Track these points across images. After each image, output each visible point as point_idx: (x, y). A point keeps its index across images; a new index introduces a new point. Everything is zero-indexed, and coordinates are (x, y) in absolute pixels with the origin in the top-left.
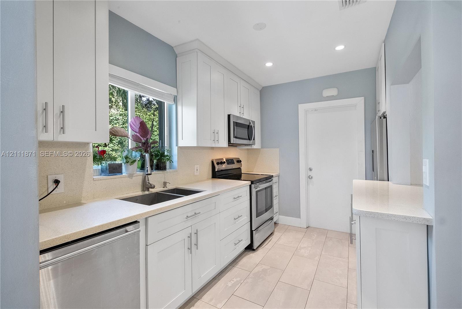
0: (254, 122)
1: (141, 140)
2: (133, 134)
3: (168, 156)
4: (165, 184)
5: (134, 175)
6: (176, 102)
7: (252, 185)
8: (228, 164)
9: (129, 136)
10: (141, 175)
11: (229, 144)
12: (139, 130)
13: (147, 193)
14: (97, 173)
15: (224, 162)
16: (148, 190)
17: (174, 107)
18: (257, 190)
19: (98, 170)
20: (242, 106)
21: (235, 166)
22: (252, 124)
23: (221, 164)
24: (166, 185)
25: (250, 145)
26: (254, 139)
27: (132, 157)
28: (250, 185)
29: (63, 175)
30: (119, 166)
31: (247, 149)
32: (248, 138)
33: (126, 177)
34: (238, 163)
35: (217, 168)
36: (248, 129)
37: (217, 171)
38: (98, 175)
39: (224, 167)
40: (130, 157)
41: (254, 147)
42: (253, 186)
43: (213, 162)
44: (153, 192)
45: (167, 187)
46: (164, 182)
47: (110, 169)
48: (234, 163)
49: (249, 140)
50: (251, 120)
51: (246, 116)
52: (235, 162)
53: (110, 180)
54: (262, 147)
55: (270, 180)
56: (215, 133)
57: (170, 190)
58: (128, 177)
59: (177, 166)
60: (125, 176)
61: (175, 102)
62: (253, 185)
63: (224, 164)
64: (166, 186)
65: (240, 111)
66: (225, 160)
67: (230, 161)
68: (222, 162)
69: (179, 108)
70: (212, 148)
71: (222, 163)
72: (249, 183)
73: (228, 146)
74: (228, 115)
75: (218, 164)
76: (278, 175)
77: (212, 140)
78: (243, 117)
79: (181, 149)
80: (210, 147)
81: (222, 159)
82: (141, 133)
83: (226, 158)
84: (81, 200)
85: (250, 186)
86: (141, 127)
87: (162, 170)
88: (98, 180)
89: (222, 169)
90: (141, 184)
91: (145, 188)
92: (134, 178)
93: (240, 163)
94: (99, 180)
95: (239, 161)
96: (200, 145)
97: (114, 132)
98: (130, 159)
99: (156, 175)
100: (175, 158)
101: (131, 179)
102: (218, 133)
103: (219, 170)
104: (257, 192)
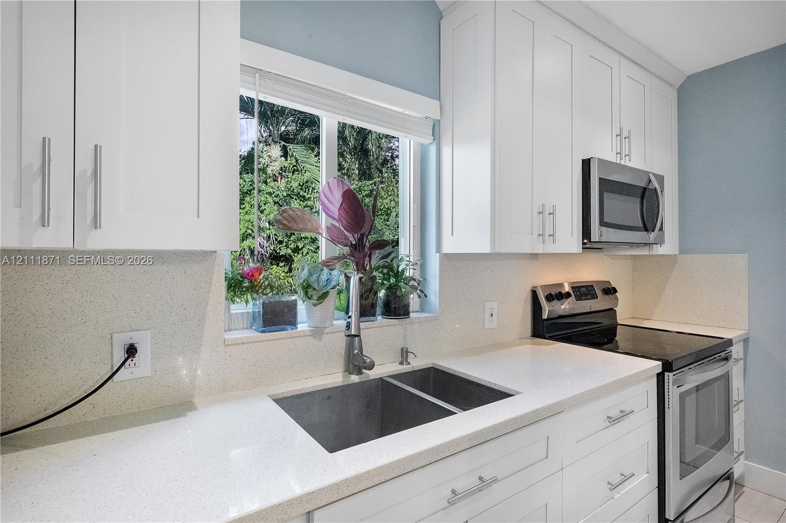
0: (661, 179)
1: (346, 238)
2: (329, 225)
3: (414, 280)
4: (405, 354)
5: (326, 331)
6: (437, 138)
7: (666, 374)
8: (579, 298)
9: (322, 230)
10: (342, 331)
11: (584, 244)
12: (340, 214)
13: (355, 378)
14: (245, 323)
15: (568, 295)
16: (360, 373)
17: (433, 150)
18: (682, 389)
19: (245, 316)
20: (625, 134)
21: (599, 303)
22: (655, 184)
23: (559, 299)
24: (407, 357)
25: (646, 244)
26: (661, 229)
27: (319, 285)
28: (658, 375)
29: (149, 331)
30: (288, 306)
31: (634, 255)
32: (641, 225)
33: (305, 336)
34: (607, 296)
35: (547, 309)
36: (642, 198)
37: (546, 318)
38: (245, 327)
39: (568, 307)
40: (315, 285)
41: (659, 250)
42: (669, 377)
43: (534, 293)
44: (372, 378)
45: (409, 364)
46: (402, 349)
47: (266, 316)
48: (594, 296)
49: (646, 229)
50: (654, 174)
51: (635, 163)
52: (599, 292)
53: (267, 342)
54: (684, 250)
55: (723, 354)
56: (547, 213)
57: (416, 371)
58: (311, 335)
59: (438, 304)
60: (302, 334)
61: (434, 139)
62: (671, 374)
63: (567, 298)
64: (407, 360)
65: (619, 148)
66: (567, 288)
67: (584, 291)
68: (560, 293)
69: (446, 151)
70: (534, 256)
71: (561, 296)
72: (655, 366)
73: (581, 250)
74: (583, 160)
75: (550, 298)
76: (746, 337)
77: (536, 233)
78: (628, 164)
79: (449, 259)
80: (526, 254)
81: (561, 285)
82: (344, 221)
83: (570, 284)
84: (193, 396)
85: (660, 377)
86: (343, 205)
87: (399, 316)
88: (235, 344)
89: (561, 313)
90: (343, 354)
91: (351, 366)
92: (326, 338)
93: (611, 296)
94: (238, 344)
95: (610, 291)
96: (499, 250)
97: (287, 220)
98: (315, 289)
99: (381, 329)
100: (433, 287)
101: (317, 342)
102: (552, 214)
103: (550, 317)
104: (683, 397)
